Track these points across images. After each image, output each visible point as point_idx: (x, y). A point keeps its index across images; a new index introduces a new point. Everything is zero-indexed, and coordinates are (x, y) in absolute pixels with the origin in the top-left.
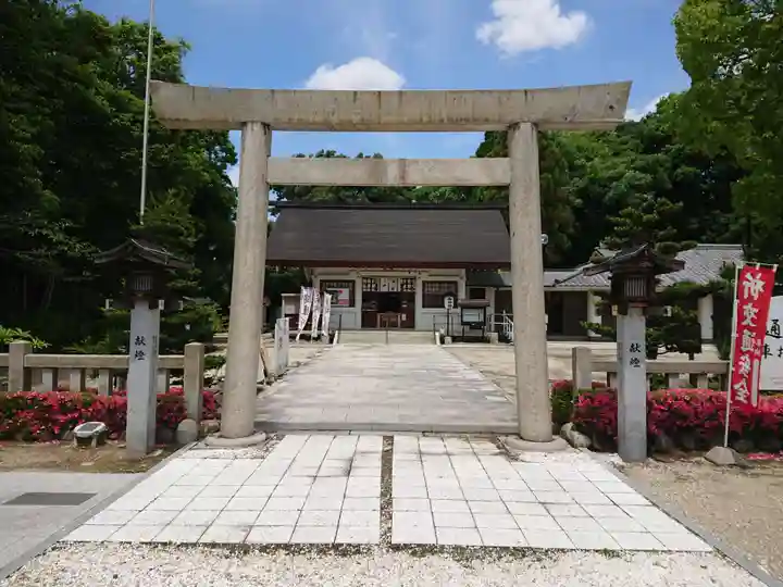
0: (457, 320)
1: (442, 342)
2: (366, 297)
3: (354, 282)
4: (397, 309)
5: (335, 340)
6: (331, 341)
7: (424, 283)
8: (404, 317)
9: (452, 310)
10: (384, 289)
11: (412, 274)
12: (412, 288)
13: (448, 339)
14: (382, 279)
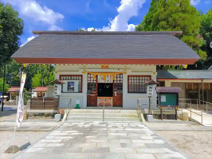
3: (82, 76)
7: (129, 76)
10: (102, 81)
11: (121, 71)
12: (120, 81)
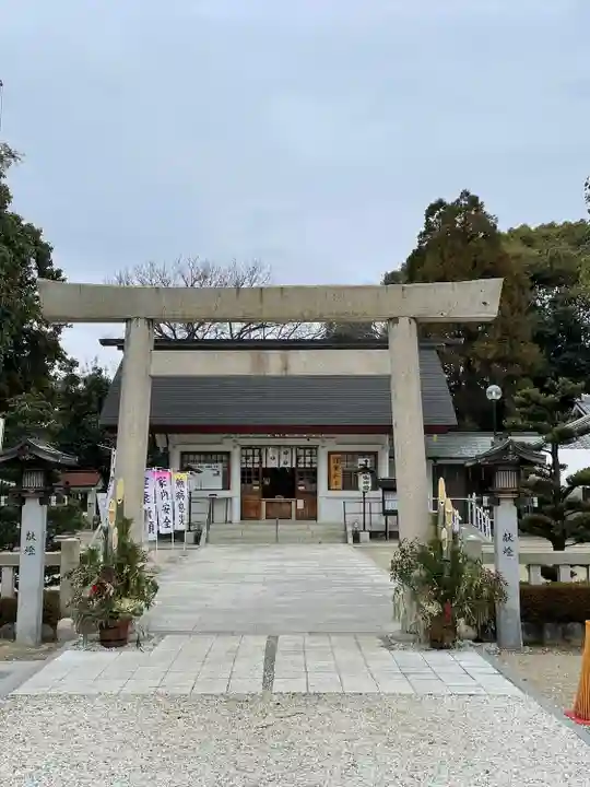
0: (377, 508)
1: (356, 538)
2: (246, 475)
3: (228, 454)
4: (291, 493)
5: (203, 538)
6: (197, 540)
7: (330, 453)
8: (301, 504)
9: (371, 494)
10: (272, 464)
11: (312, 442)
12: (311, 463)
13: (365, 536)
14: (270, 450)
